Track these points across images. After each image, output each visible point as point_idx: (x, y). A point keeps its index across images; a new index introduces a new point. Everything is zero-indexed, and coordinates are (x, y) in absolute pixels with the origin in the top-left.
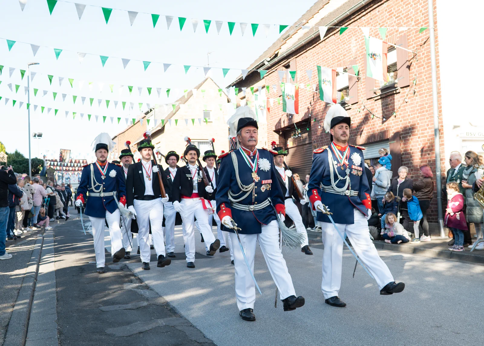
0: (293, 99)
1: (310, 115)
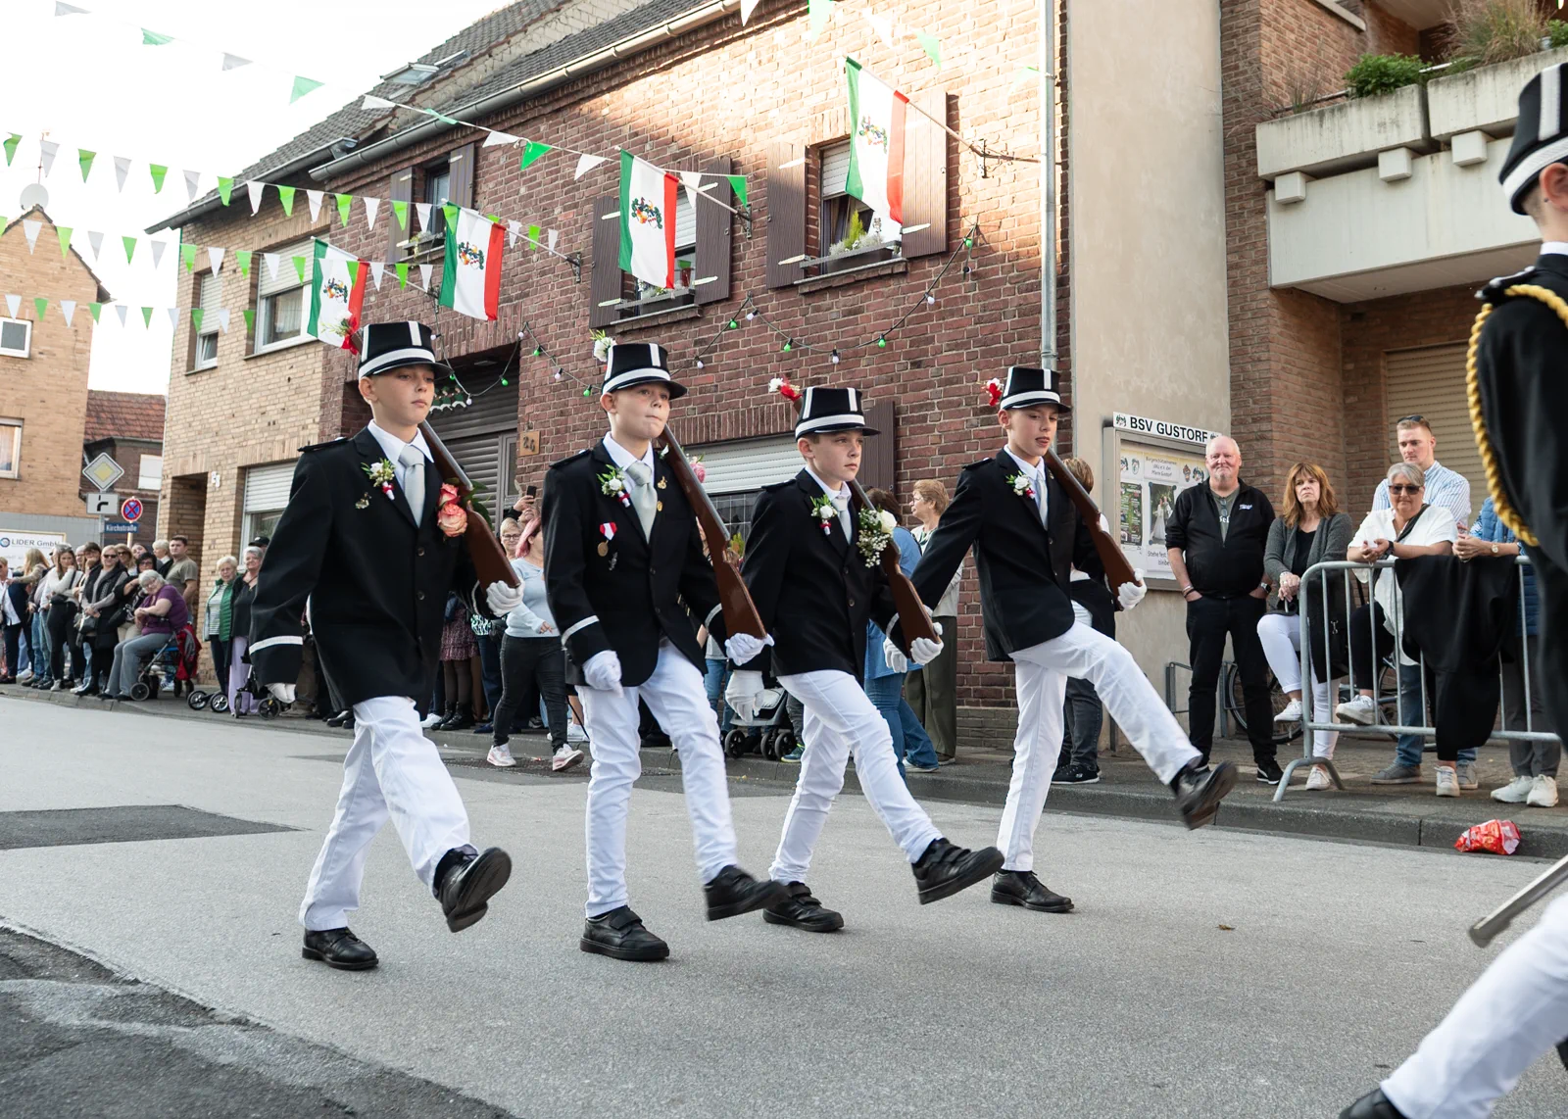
0: (482, 268)
1: (521, 334)
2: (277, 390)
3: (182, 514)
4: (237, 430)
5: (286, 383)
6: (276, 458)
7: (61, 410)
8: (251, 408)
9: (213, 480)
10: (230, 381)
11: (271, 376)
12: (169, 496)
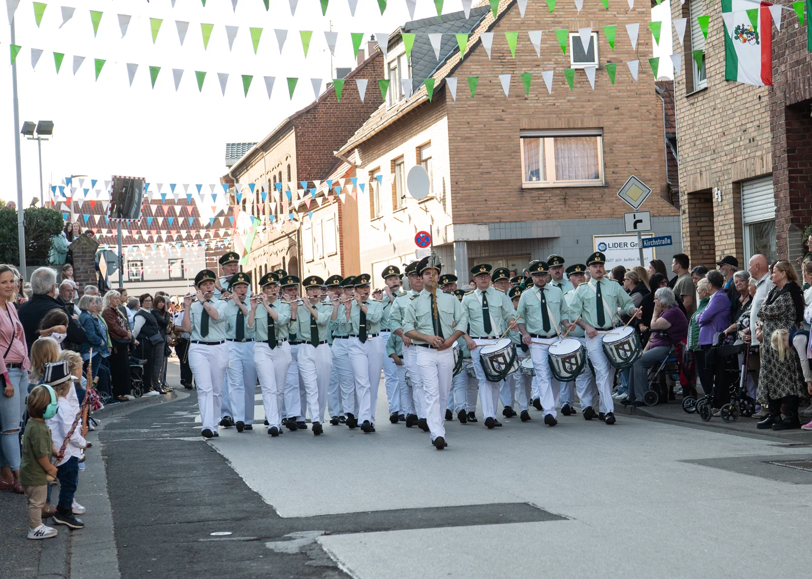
2: (752, 108)
3: (701, 227)
4: (728, 148)
5: (757, 101)
6: (758, 173)
7: (635, 114)
8: (736, 127)
9: (716, 196)
10: (718, 101)
11: (746, 95)
12: (687, 211)
